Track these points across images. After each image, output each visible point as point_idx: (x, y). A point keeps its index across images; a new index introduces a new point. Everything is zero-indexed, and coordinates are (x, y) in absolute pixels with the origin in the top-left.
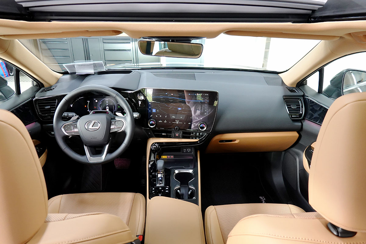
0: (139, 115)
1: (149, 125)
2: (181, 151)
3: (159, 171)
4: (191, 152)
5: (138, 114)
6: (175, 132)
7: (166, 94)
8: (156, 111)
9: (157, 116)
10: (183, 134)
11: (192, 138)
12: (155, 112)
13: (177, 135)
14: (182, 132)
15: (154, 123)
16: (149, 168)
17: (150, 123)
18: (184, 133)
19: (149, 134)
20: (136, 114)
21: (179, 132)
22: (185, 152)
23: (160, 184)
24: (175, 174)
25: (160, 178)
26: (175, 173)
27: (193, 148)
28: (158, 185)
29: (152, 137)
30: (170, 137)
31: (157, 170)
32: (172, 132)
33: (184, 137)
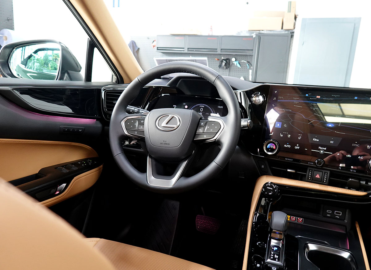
1: (264, 148)
2: (321, 212)
3: (275, 233)
4: (342, 218)
5: (249, 121)
6: (313, 169)
7: (307, 95)
8: (282, 125)
9: (282, 136)
10: (330, 176)
11: (349, 188)
12: (280, 127)
13: (318, 176)
14: (329, 172)
15: (274, 147)
16: (253, 222)
17: (268, 147)
18: (332, 174)
19: (263, 167)
20: (245, 121)
21: (324, 171)
22: (328, 217)
23: (274, 259)
24: (306, 250)
25: (275, 249)
26: (308, 247)
27: (347, 211)
28: (269, 260)
29: (266, 173)
30: (301, 178)
31: (271, 230)
32: (309, 168)
33: (331, 184)
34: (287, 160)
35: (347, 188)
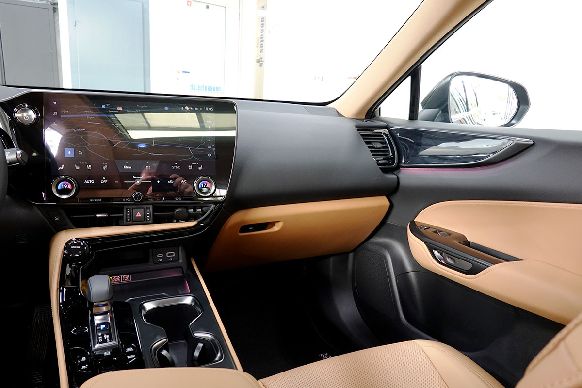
0: (22, 154)
1: (54, 190)
2: (151, 259)
3: (97, 306)
4: (176, 259)
5: (19, 152)
6: (131, 207)
7: (104, 106)
8: (76, 153)
9: (78, 168)
10: (154, 211)
11: (178, 221)
12: (73, 156)
13: (139, 215)
14: (151, 207)
15: (70, 187)
17: (59, 187)
18: (156, 208)
19: (57, 219)
20: (11, 153)
21: (145, 207)
22: (160, 262)
23: (105, 341)
24: (143, 312)
25: (103, 327)
26: (144, 308)
27: (180, 248)
28: (97, 346)
29: (64, 227)
30: (117, 222)
31: (91, 304)
32: (125, 207)
33: (157, 220)
34: (93, 202)
35: (175, 221)
